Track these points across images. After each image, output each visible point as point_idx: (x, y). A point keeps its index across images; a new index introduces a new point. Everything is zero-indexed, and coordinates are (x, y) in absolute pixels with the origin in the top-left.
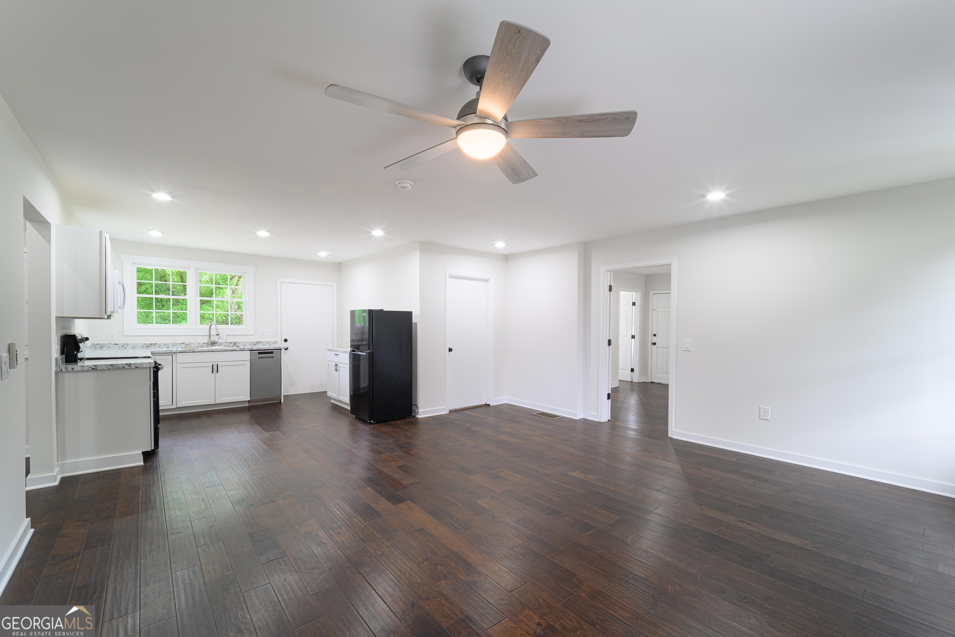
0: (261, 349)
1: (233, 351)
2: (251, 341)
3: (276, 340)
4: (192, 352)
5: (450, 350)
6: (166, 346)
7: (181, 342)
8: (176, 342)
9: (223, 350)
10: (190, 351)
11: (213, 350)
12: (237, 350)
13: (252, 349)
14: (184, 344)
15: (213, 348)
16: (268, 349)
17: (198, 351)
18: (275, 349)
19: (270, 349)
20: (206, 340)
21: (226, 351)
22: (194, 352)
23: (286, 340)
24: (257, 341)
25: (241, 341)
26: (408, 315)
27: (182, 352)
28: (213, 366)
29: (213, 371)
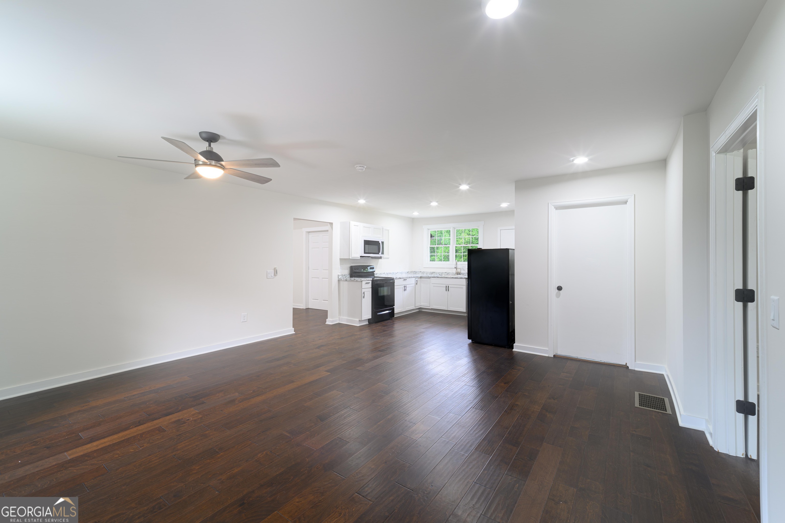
1: (456, 278)
5: (560, 288)
6: (439, 274)
7: (445, 272)
14: (446, 273)
15: (459, 276)
17: (440, 277)
20: (454, 271)
21: (453, 278)
22: (438, 278)
26: (506, 252)
27: (433, 277)
28: (446, 287)
29: (446, 290)
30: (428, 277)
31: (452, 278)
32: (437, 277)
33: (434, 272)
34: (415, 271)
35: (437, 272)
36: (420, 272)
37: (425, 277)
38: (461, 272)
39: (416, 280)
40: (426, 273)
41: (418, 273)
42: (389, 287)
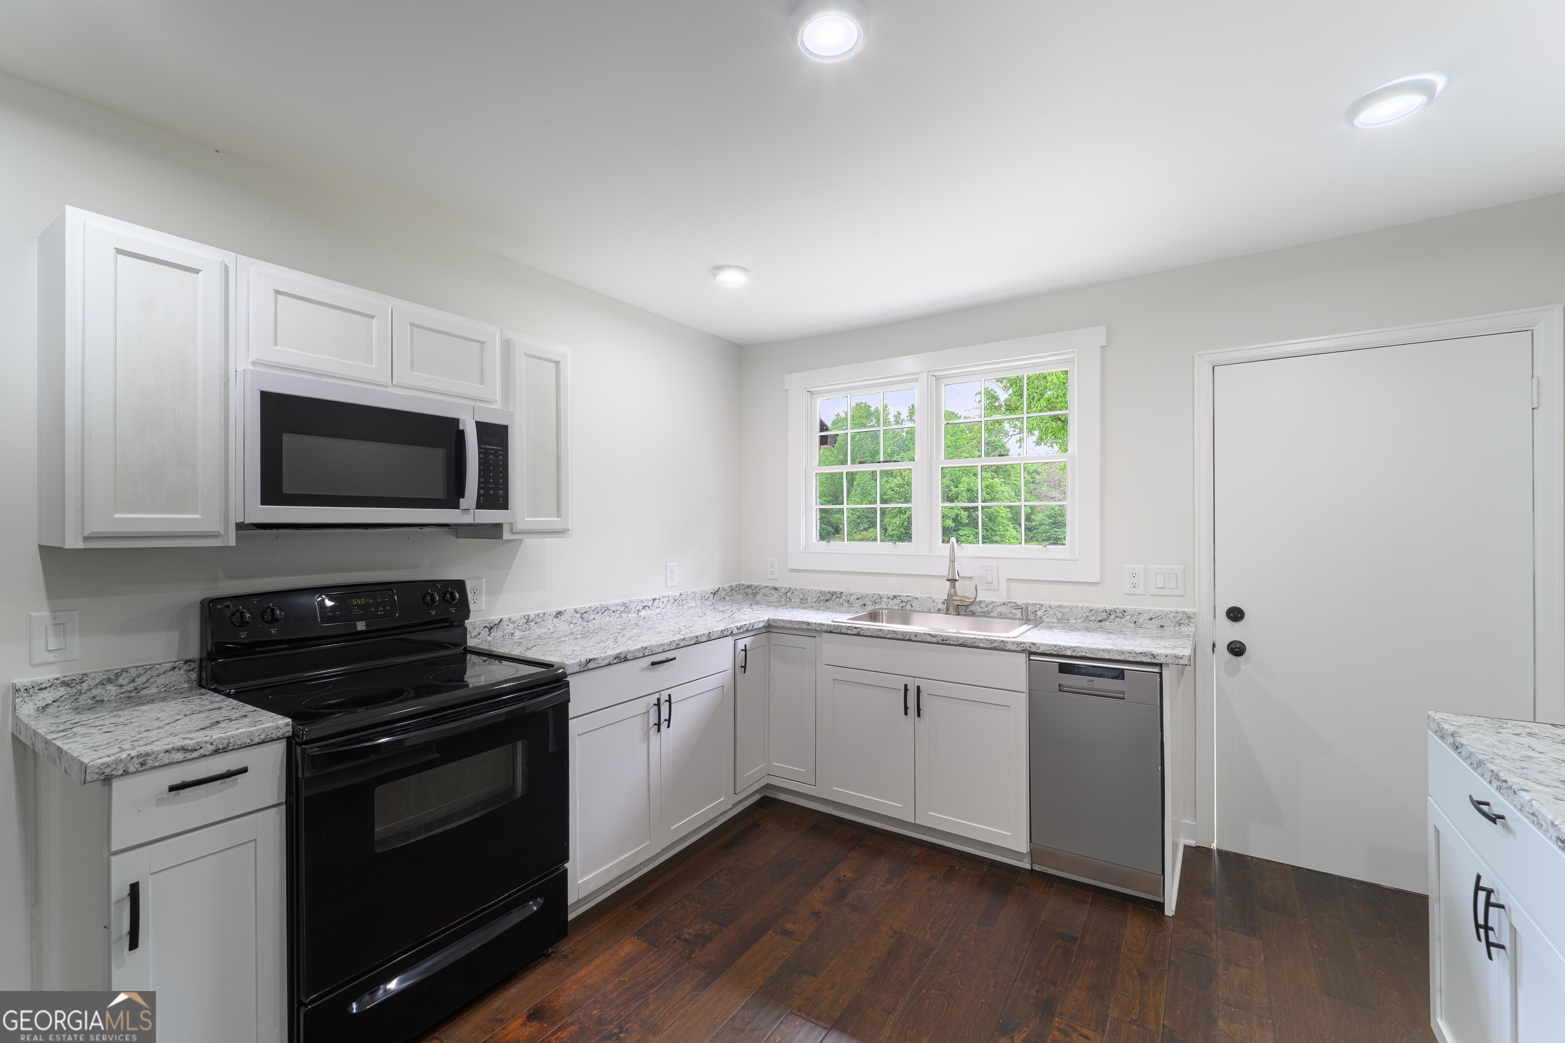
0: (1069, 653)
1: (965, 646)
2: (1086, 605)
3: (1189, 610)
4: (855, 635)
7: (891, 594)
8: (881, 593)
9: (934, 640)
10: (849, 632)
11: (908, 637)
12: (981, 645)
13: (1033, 650)
14: (899, 601)
16: (1099, 656)
17: (869, 634)
18: (1131, 659)
19: (1106, 656)
20: (941, 591)
22: (858, 635)
23: (1235, 614)
24: (1109, 607)
25: (1053, 603)
27: (831, 632)
28: (906, 690)
29: (906, 708)
30: (804, 627)
31: (938, 643)
32: (855, 632)
33: (839, 590)
34: (750, 586)
35: (851, 591)
36: (773, 592)
37: (791, 629)
38: (978, 599)
39: (741, 644)
40: (801, 596)
41: (765, 595)
42: (519, 745)
